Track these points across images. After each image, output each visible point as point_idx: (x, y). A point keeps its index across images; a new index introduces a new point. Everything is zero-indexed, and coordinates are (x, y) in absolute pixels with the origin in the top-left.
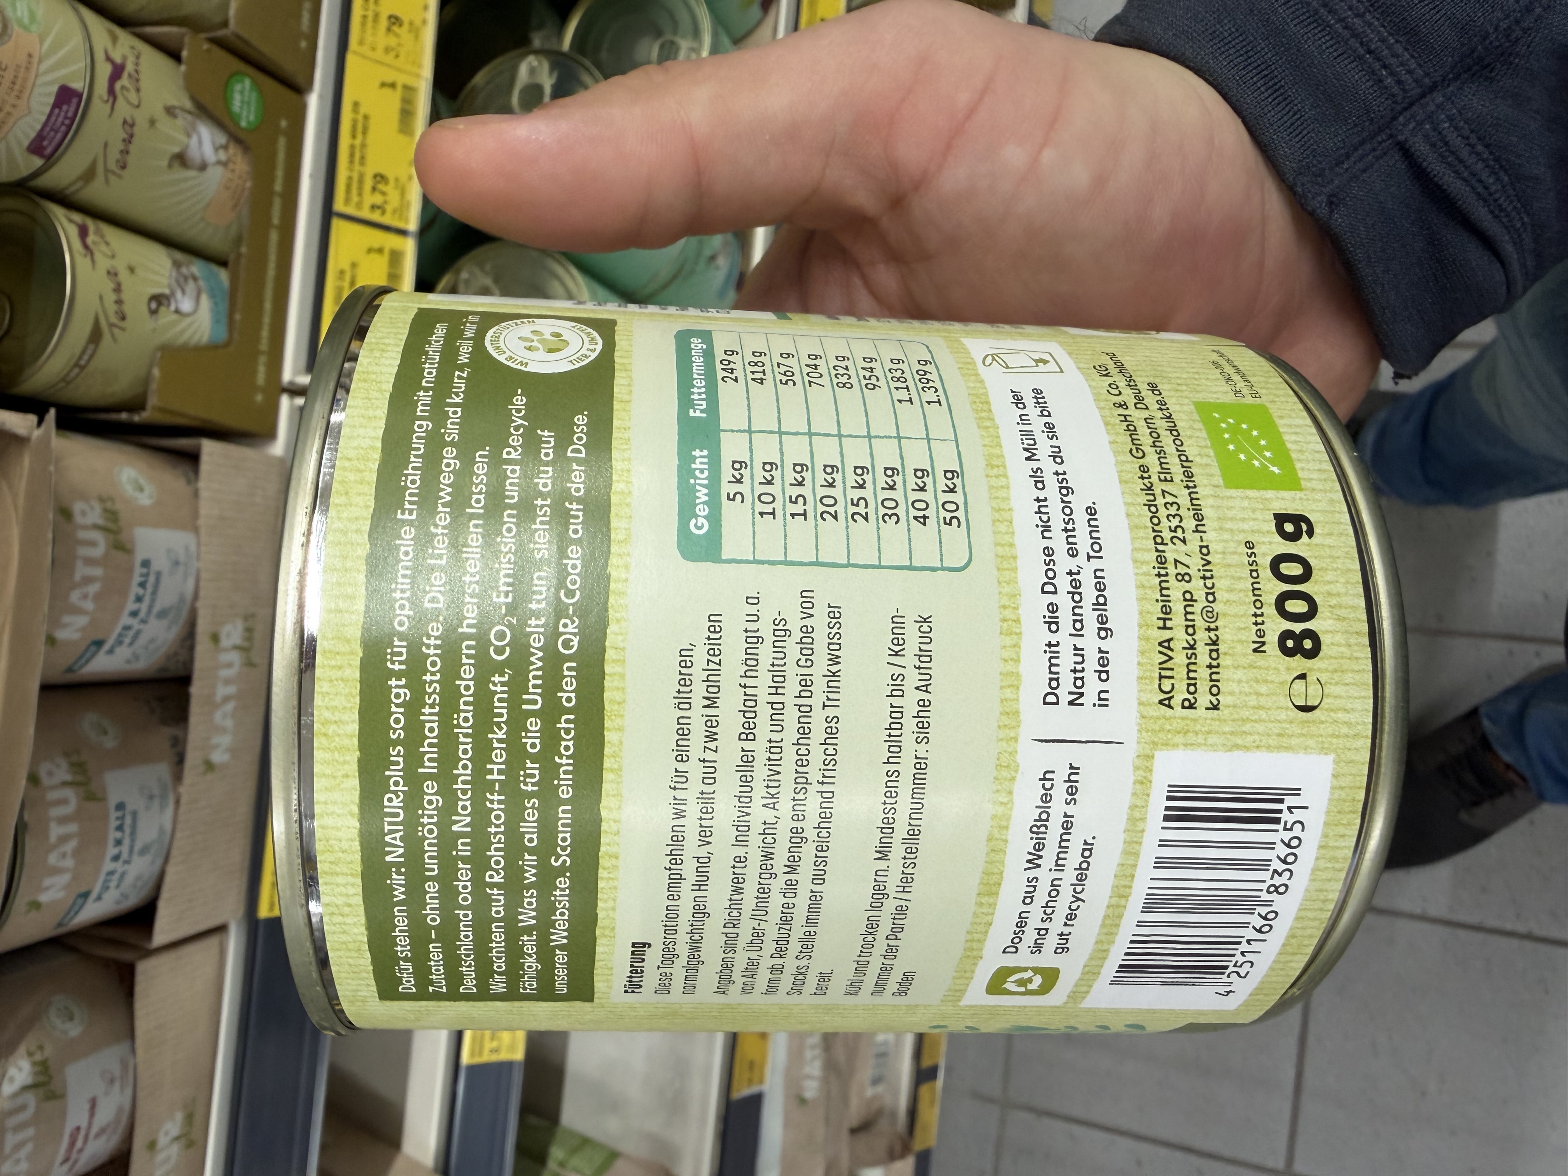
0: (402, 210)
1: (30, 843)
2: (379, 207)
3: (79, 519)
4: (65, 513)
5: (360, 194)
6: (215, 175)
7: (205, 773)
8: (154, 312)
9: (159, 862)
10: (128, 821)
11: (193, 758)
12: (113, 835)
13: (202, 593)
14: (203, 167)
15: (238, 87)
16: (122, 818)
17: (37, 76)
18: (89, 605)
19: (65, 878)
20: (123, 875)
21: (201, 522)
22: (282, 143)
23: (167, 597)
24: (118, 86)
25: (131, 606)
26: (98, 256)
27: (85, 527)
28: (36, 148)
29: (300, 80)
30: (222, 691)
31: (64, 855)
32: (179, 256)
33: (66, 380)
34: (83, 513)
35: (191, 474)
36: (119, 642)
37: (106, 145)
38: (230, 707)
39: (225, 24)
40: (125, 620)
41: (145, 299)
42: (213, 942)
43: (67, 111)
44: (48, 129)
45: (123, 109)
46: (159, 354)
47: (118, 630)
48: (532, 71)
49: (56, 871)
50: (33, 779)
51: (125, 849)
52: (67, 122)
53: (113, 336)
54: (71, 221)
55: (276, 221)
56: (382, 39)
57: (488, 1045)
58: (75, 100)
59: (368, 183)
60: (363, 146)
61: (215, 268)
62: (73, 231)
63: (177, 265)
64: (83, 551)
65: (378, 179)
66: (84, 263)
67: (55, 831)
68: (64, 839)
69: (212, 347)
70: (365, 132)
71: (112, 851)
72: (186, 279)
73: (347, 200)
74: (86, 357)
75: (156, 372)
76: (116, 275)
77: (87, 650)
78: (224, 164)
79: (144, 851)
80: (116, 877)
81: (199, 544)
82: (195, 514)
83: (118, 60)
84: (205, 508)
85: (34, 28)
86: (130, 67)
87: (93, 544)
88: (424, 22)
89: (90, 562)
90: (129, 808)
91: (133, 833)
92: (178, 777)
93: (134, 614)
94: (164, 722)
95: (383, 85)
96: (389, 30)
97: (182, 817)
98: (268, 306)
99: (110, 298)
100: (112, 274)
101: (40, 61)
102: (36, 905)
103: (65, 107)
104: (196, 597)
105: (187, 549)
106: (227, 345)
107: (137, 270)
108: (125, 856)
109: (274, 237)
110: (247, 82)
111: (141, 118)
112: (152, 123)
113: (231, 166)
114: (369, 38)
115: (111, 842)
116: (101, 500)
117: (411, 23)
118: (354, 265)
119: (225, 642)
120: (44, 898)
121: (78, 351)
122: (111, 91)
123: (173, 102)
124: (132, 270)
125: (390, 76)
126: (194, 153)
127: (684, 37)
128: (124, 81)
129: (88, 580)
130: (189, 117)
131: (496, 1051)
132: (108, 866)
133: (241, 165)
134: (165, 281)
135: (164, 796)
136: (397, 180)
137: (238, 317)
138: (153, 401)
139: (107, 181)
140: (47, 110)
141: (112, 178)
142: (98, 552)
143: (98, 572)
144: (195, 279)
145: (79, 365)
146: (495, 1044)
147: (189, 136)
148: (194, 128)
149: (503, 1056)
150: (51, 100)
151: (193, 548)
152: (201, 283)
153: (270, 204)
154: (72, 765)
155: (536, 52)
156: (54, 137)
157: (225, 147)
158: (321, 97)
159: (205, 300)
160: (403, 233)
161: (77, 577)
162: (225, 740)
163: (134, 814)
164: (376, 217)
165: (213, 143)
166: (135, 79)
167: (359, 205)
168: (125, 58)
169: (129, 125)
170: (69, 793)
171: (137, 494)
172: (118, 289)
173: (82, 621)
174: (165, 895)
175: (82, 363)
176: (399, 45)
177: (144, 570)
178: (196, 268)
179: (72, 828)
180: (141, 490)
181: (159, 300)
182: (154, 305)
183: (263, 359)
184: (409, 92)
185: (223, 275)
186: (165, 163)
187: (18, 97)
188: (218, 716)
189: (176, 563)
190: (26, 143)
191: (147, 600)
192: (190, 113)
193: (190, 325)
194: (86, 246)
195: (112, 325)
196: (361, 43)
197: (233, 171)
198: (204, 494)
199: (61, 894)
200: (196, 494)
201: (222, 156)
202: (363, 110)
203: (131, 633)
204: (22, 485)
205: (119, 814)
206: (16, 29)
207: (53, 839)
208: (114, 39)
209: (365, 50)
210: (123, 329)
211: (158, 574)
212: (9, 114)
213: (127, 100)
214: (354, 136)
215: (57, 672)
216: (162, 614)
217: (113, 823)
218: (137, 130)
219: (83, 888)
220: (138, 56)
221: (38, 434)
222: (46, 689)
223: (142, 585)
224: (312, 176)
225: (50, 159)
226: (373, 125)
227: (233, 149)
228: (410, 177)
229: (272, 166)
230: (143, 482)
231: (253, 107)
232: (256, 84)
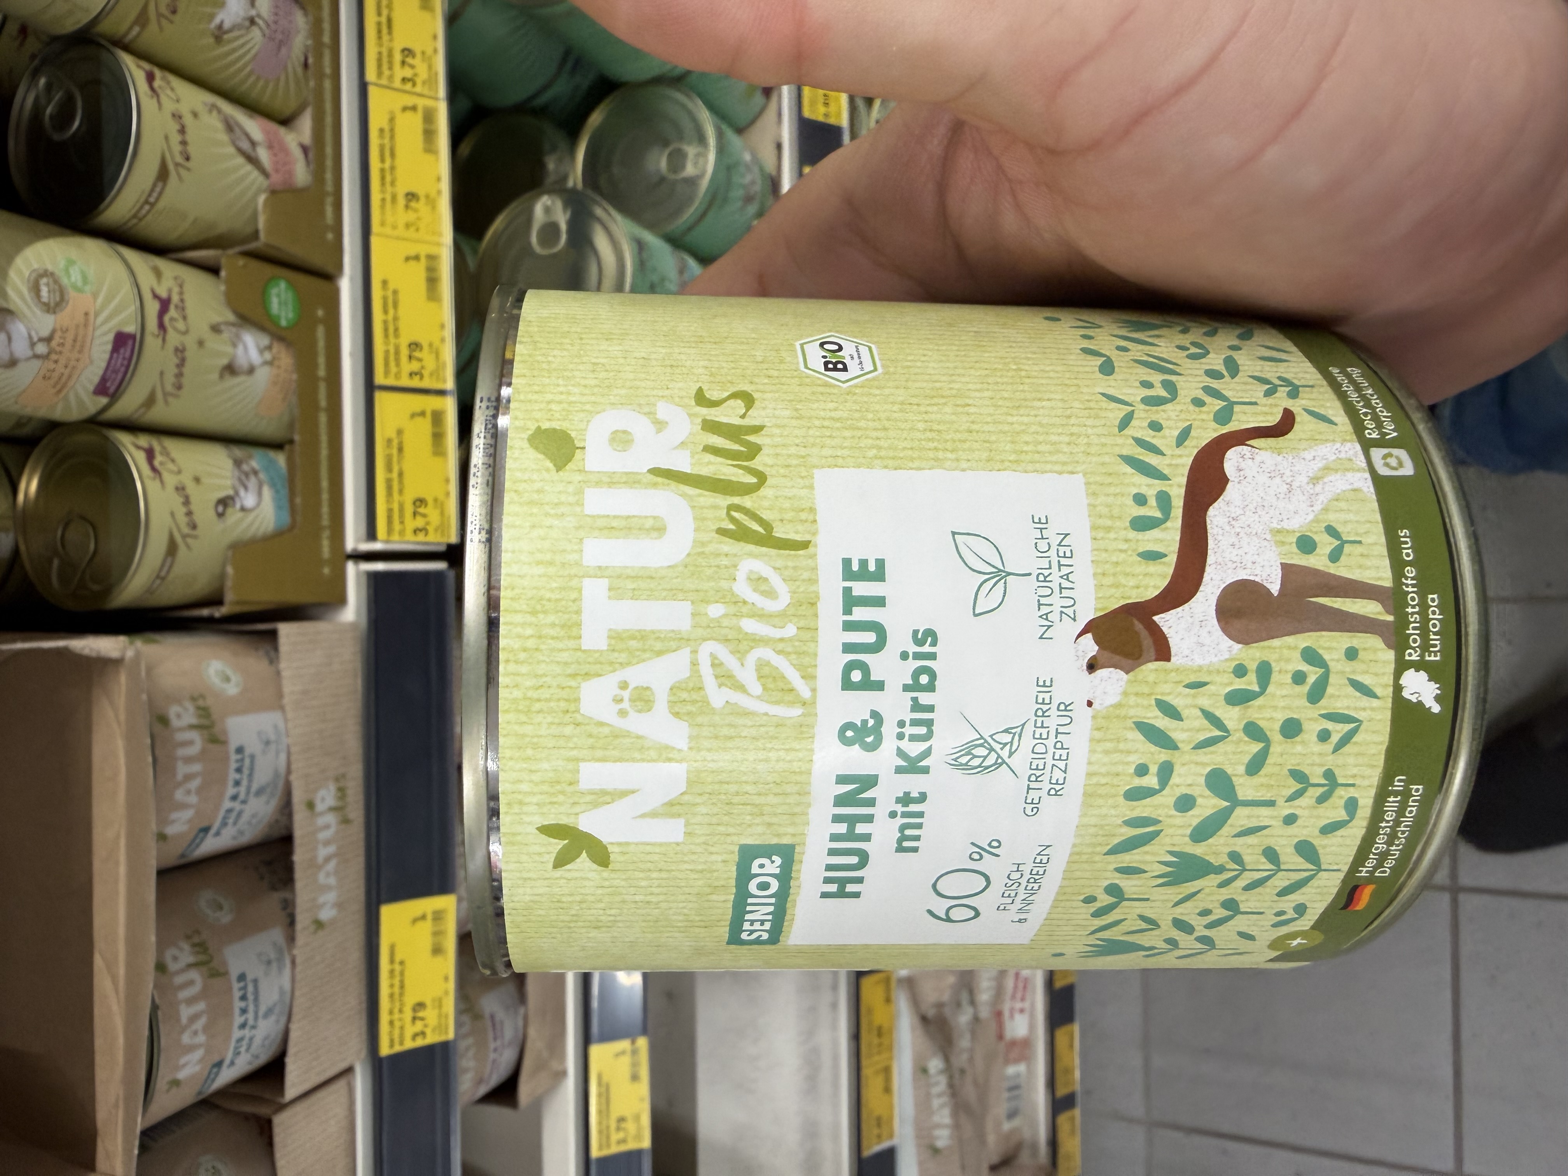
0: (437, 373)
1: (163, 1029)
2: (416, 374)
3: (175, 723)
4: (164, 720)
5: (398, 364)
6: (263, 375)
7: (315, 932)
8: (221, 515)
9: (283, 1020)
10: (250, 988)
11: (302, 920)
12: (238, 1004)
13: (294, 767)
14: (251, 370)
15: (274, 291)
16: (244, 988)
17: (94, 330)
18: (193, 799)
19: (198, 1054)
20: (251, 1039)
21: (286, 700)
22: (321, 331)
23: (262, 776)
24: (166, 319)
25: (231, 791)
26: (166, 476)
27: (181, 729)
28: (101, 389)
29: (330, 269)
30: (323, 852)
31: (195, 1033)
32: (238, 452)
33: (150, 591)
34: (179, 716)
35: (272, 653)
36: (224, 824)
37: (162, 374)
38: (331, 866)
39: (255, 235)
40: (227, 804)
41: (212, 504)
42: (341, 1084)
43: (124, 353)
44: (109, 372)
45: (173, 338)
46: (230, 553)
47: (222, 814)
48: (547, 210)
49: (191, 1048)
50: (161, 967)
51: (250, 1016)
52: (126, 362)
53: (188, 547)
54: (138, 447)
55: (323, 403)
56: (402, 216)
57: (615, 1137)
58: (130, 343)
59: (404, 352)
60: (396, 319)
61: (272, 454)
62: (141, 457)
63: (238, 463)
64: (181, 752)
65: (413, 347)
66: (153, 486)
67: (185, 1012)
68: (193, 1019)
69: (278, 534)
70: (396, 305)
71: (238, 1020)
72: (247, 475)
73: (387, 373)
74: (166, 569)
75: (230, 570)
76: (183, 489)
77: (196, 836)
78: (270, 363)
79: (269, 1012)
80: (245, 1043)
81: (286, 720)
82: (280, 695)
83: (164, 294)
84: (288, 687)
85: (87, 288)
86: (175, 298)
87: (190, 743)
88: (439, 192)
89: (188, 760)
90: (250, 977)
91: (256, 999)
92: (291, 939)
93: (234, 798)
94: (274, 888)
95: (408, 259)
96: (407, 207)
97: (298, 977)
98: (325, 484)
99: (181, 511)
100: (180, 489)
101: (96, 315)
102: (176, 1083)
103: (122, 351)
104: (289, 771)
105: (276, 727)
106: (292, 527)
107: (204, 480)
108: (251, 1022)
109: (323, 418)
110: (283, 285)
111: (190, 342)
112: (201, 343)
113: (276, 363)
114: (389, 219)
115: (237, 1011)
116: (193, 699)
117: (427, 197)
118: (400, 432)
119: (320, 807)
120: (182, 1075)
121: (158, 562)
122: (161, 326)
123: (217, 319)
124: (197, 480)
125: (412, 250)
126: (242, 361)
127: (690, 143)
128: (172, 312)
129: (188, 777)
130: (234, 330)
131: (623, 1141)
132: (237, 1034)
133: (286, 360)
134: (229, 482)
135: (280, 960)
136: (431, 345)
137: (298, 500)
138: (230, 596)
139: (166, 402)
140: (107, 356)
141: (170, 399)
142: (195, 749)
143: (196, 768)
144: (255, 473)
145: (160, 577)
146: (621, 1135)
147: (234, 345)
148: (238, 337)
149: (631, 1146)
150: (109, 347)
151: (281, 725)
152: (262, 476)
153: (315, 390)
154: (194, 945)
155: (549, 192)
156: (114, 380)
157: (269, 348)
158: (352, 279)
159: (267, 492)
160: (441, 393)
161: (180, 777)
162: (330, 897)
163: (255, 981)
164: (415, 383)
165: (258, 346)
166: (181, 308)
167: (398, 376)
168: (170, 291)
169: (180, 351)
170: (194, 975)
171: (226, 686)
172: (187, 502)
173: (188, 814)
174: (292, 1050)
175: (163, 574)
176: (419, 219)
177: (239, 757)
178: (256, 460)
179: (201, 1006)
180: (227, 679)
181: (225, 502)
182: (220, 509)
183: (326, 534)
184: (432, 258)
185: (280, 459)
186: (215, 376)
187: (80, 352)
188: (322, 878)
189: (267, 743)
190: (91, 388)
191: (245, 783)
192: (233, 325)
193: (257, 517)
194: (154, 469)
195: (184, 537)
196: (383, 224)
197: (279, 367)
198: (285, 674)
199: (197, 1068)
200: (278, 673)
201: (268, 356)
202: (392, 286)
203: (233, 815)
204: (121, 701)
205: (242, 984)
206: (72, 294)
207: (184, 1021)
208: (158, 274)
209: (388, 230)
210: (195, 537)
211: (252, 757)
212: (74, 368)
213: (175, 329)
214: (386, 311)
215: (172, 860)
216: (259, 792)
217: (237, 994)
218: (188, 354)
219: (216, 1059)
220: (181, 286)
221: (130, 654)
222: (163, 873)
223: (239, 770)
224: (352, 355)
225: (114, 397)
226: (402, 298)
227: (277, 347)
228: (443, 340)
229: (314, 355)
230: (229, 672)
231: (290, 307)
232: (291, 284)
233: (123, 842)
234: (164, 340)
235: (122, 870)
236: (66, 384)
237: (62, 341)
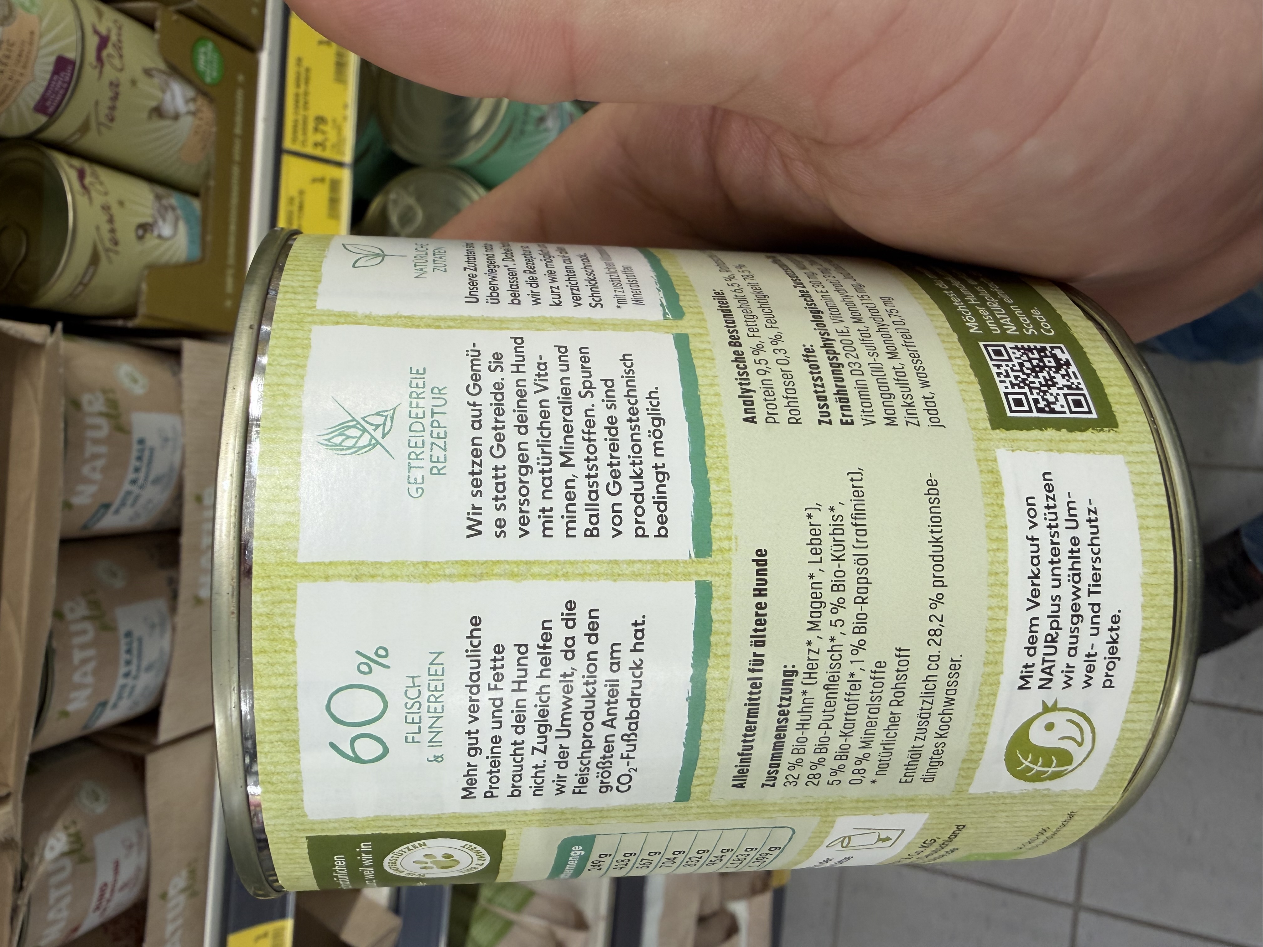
0: (339, 146)
1: (58, 666)
2: (320, 144)
3: (86, 408)
4: (76, 404)
5: (305, 133)
6: (187, 122)
7: (195, 606)
8: (140, 238)
9: (161, 676)
10: (135, 645)
11: (184, 593)
12: (124, 657)
13: (187, 463)
14: (176, 117)
15: (202, 50)
16: (130, 644)
17: (38, 50)
18: (97, 476)
19: (87, 692)
20: (133, 688)
21: (185, 406)
22: (240, 95)
23: (159, 467)
24: (105, 53)
25: (131, 476)
26: (94, 194)
27: (92, 415)
28: (41, 107)
29: (252, 40)
30: (206, 540)
31: (85, 674)
32: (160, 190)
33: (72, 295)
34: (90, 403)
35: (175, 368)
36: (123, 504)
37: (97, 103)
40: (127, 487)
41: (133, 227)
42: (206, 736)
43: (64, 76)
44: (49, 92)
45: (109, 73)
46: (146, 273)
47: (122, 494)
49: (81, 686)
50: (58, 615)
51: (133, 668)
52: (65, 85)
53: (109, 258)
54: (72, 166)
55: (237, 157)
58: (70, 68)
59: (311, 125)
60: (306, 94)
61: (189, 199)
62: (74, 175)
63: (158, 197)
64: (90, 434)
65: (319, 120)
66: (82, 200)
67: (78, 656)
68: (84, 661)
69: (188, 265)
70: (307, 82)
71: (123, 670)
72: (166, 208)
73: (294, 139)
74: (88, 277)
75: (144, 286)
76: (109, 208)
77: (97, 512)
78: (193, 114)
79: (149, 669)
80: (127, 689)
81: (183, 424)
82: (180, 400)
83: (103, 31)
84: (187, 395)
85: (35, 10)
86: (114, 38)
87: (98, 427)
89: (96, 442)
90: (136, 634)
91: (140, 655)
92: (173, 609)
93: (134, 482)
94: (162, 566)
95: (320, 43)
97: (177, 641)
98: (233, 228)
99: (105, 227)
100: (106, 208)
101: (41, 36)
102: (65, 714)
103: (62, 74)
104: (183, 466)
105: (174, 428)
106: (202, 260)
107: (126, 204)
108: (134, 673)
109: (236, 171)
110: (210, 46)
111: (124, 78)
112: (134, 83)
113: (199, 115)
116: (104, 391)
118: (301, 193)
119: (207, 502)
120: (71, 708)
121: (81, 271)
122: (99, 59)
123: (149, 64)
124: (121, 203)
126: (168, 106)
128: (110, 50)
129: (95, 457)
130: (164, 77)
132: (121, 681)
133: (208, 113)
134: (149, 211)
135: (163, 625)
136: (334, 121)
137: (209, 238)
138: (142, 310)
139: (99, 132)
140: (48, 76)
141: (103, 129)
142: (103, 434)
143: (103, 449)
144: (173, 209)
145: (83, 284)
147: (164, 91)
148: (167, 84)
150: (51, 68)
151: (179, 427)
152: (179, 212)
153: (231, 145)
154: (89, 602)
156: (54, 99)
157: (194, 100)
158: (271, 54)
159: (182, 227)
160: (340, 164)
161: (87, 454)
163: (140, 640)
164: (318, 152)
165: (184, 97)
166: (119, 47)
167: (304, 143)
168: (109, 31)
169: (114, 86)
170: (88, 626)
171: (133, 386)
172: (111, 220)
173: (92, 489)
174: (167, 701)
175: (85, 281)
177: (140, 447)
178: (174, 199)
179: (91, 652)
181: (144, 228)
182: (141, 232)
183: (230, 272)
185: (196, 204)
186: (145, 115)
187: (24, 67)
188: (204, 562)
189: (166, 440)
190: (32, 104)
191: (144, 470)
192: (164, 72)
193: (171, 246)
194: (84, 187)
195: (107, 250)
197: (201, 119)
198: (186, 383)
199: (85, 705)
200: (179, 384)
201: (192, 107)
202: (305, 64)
203: (132, 497)
204: (40, 383)
205: (128, 640)
206: (19, 11)
207: (76, 662)
208: (100, 15)
210: (117, 253)
211: (152, 450)
212: (18, 82)
213: (112, 65)
214: (298, 85)
215: (75, 531)
216: (156, 481)
217: (123, 648)
218: (121, 89)
219: (102, 699)
220: (120, 28)
221: (50, 341)
222: (65, 542)
223: (139, 458)
224: (266, 120)
225: (53, 117)
226: (313, 76)
227: (201, 101)
228: (345, 118)
229: (232, 113)
230: (137, 375)
231: (215, 65)
232: (217, 48)
233: (33, 505)
234: (101, 73)
235: (31, 528)
236: (8, 97)
237: (7, 53)
